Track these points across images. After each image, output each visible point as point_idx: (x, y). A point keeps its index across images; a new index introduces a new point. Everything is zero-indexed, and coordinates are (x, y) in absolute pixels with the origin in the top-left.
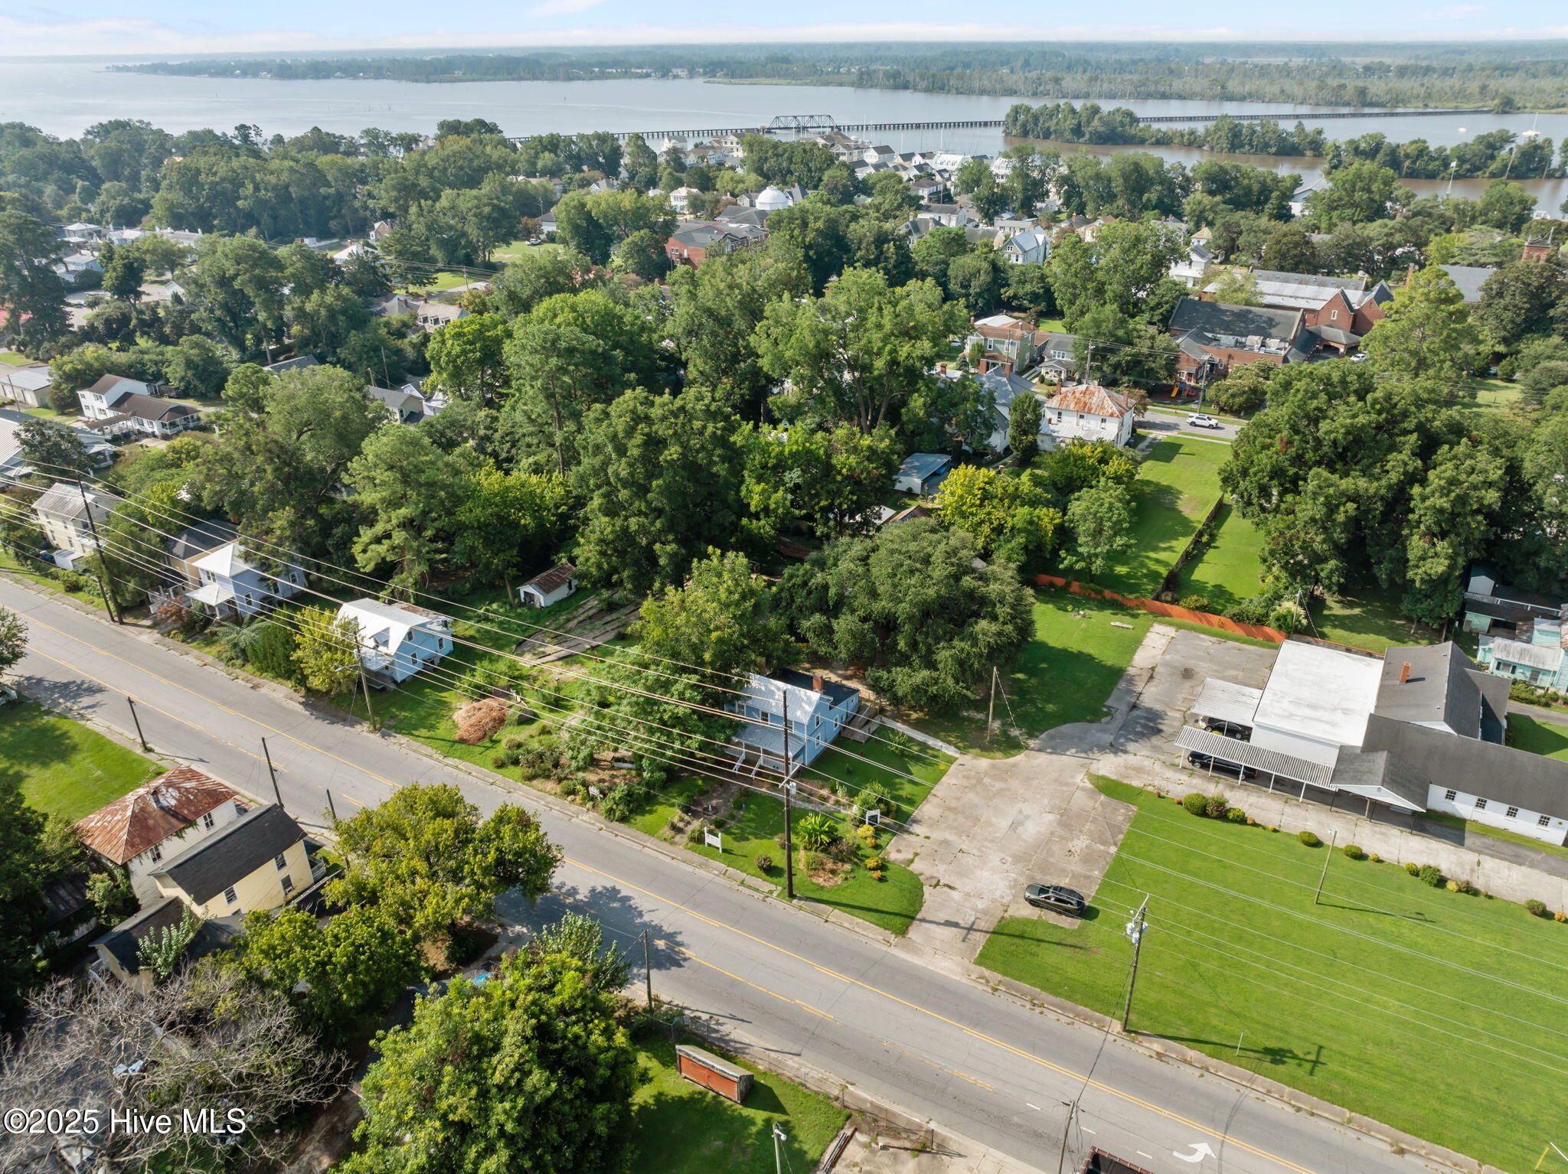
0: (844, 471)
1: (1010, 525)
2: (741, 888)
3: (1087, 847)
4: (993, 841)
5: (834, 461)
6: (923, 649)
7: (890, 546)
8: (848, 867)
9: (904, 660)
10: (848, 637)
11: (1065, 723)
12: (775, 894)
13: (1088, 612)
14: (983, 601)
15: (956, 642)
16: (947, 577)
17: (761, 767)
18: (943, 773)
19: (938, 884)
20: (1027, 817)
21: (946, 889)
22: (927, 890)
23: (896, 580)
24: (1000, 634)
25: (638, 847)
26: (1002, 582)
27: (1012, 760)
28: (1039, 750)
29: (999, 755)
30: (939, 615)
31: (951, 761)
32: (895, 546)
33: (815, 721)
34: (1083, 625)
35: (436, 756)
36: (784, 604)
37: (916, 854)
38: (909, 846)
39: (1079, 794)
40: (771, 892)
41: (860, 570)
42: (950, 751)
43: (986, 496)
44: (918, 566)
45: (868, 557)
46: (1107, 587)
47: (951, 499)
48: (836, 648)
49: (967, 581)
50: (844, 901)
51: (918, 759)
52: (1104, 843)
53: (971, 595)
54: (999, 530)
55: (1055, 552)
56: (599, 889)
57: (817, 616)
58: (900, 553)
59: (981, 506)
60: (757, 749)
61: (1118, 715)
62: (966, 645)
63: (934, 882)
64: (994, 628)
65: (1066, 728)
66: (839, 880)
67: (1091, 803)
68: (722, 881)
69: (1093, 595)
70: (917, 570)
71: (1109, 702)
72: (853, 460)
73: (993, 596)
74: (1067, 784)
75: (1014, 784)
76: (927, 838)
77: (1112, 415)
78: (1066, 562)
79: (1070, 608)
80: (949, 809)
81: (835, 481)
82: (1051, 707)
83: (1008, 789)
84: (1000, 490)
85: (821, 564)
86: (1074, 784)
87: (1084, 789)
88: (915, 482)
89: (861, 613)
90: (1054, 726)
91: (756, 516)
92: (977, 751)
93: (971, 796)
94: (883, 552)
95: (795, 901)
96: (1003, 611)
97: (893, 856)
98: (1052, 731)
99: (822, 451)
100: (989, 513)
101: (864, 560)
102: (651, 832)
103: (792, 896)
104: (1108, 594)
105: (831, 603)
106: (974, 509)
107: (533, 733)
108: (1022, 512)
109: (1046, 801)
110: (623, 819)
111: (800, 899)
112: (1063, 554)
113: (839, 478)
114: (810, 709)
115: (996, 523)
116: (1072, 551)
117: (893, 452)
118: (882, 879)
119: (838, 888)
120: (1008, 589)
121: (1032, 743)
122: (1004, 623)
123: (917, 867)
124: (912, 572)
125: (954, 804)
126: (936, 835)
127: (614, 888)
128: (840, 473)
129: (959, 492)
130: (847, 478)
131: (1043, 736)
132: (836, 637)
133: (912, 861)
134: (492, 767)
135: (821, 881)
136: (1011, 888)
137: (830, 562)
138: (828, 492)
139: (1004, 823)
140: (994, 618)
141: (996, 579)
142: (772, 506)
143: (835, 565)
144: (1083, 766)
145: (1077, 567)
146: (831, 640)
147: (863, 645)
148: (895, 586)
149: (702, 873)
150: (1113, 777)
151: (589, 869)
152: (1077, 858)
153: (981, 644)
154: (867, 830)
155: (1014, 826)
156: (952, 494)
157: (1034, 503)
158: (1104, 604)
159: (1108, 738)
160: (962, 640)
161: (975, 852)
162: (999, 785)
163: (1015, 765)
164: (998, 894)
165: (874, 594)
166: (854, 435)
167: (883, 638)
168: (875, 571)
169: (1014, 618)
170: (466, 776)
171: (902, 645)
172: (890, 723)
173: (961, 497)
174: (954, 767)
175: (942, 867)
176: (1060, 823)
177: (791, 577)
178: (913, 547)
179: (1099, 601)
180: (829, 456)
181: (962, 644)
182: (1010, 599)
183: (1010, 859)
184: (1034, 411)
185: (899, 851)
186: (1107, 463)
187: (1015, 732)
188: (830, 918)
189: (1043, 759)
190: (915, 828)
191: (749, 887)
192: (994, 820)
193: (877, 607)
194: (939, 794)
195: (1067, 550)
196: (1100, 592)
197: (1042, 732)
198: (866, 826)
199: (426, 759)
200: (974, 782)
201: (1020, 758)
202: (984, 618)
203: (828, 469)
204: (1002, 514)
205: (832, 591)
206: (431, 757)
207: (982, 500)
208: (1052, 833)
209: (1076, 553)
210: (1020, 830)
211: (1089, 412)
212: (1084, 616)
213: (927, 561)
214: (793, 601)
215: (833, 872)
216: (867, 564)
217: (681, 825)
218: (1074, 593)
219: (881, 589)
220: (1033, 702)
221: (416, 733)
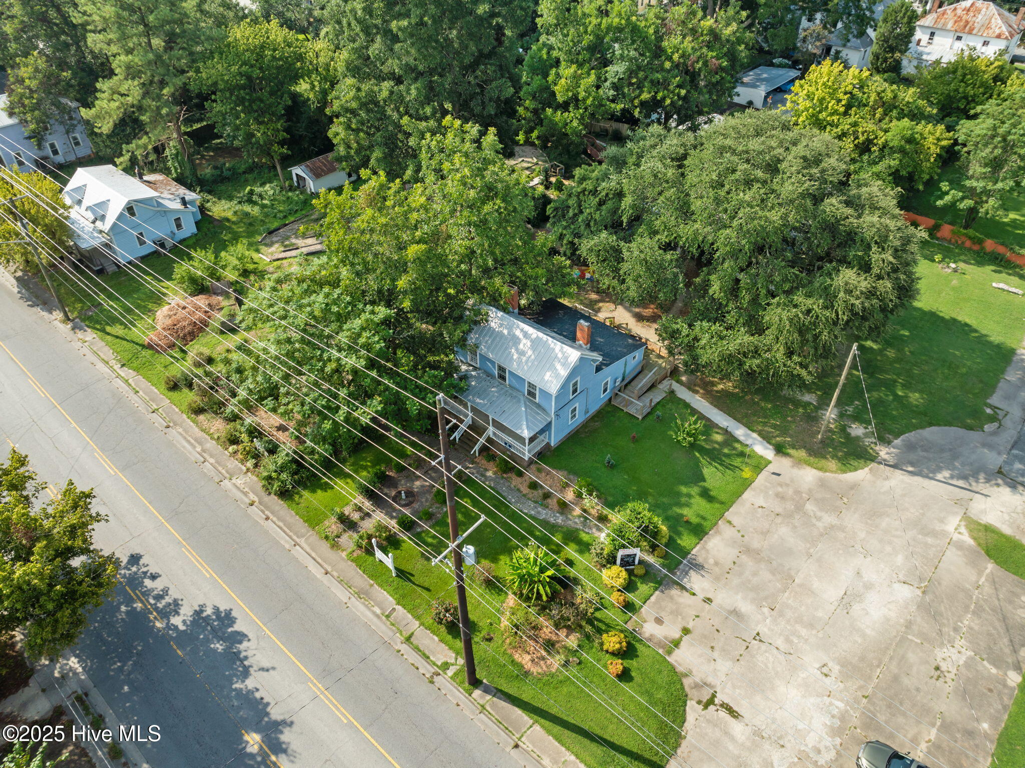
0: (676, 57)
1: (881, 142)
2: (404, 648)
3: (968, 665)
4: (811, 626)
5: (665, 44)
6: (745, 297)
7: (720, 141)
8: (572, 641)
9: (716, 313)
10: (640, 270)
11: (931, 424)
12: (450, 673)
13: (962, 265)
14: (851, 237)
15: (799, 298)
16: (803, 196)
17: (489, 440)
18: (746, 484)
19: (711, 702)
20: (869, 586)
21: (723, 714)
22: (693, 710)
23: (722, 193)
24: (871, 293)
25: (287, 543)
26: (885, 212)
27: (851, 477)
28: (895, 466)
29: (833, 464)
30: (777, 253)
31: (760, 465)
32: (728, 142)
33: (571, 387)
34: (955, 282)
35: (113, 363)
36: (571, 214)
37: (686, 631)
38: (676, 613)
39: (952, 555)
40: (446, 666)
41: (670, 173)
42: (763, 450)
43: (853, 103)
44: (759, 174)
45: (685, 157)
46: (989, 236)
47: (808, 104)
48: (623, 282)
49: (833, 205)
50: (554, 711)
51: (714, 456)
52: (997, 661)
53: (831, 227)
54: (864, 148)
55: (932, 184)
56: (209, 611)
57: (604, 234)
58: (734, 152)
59: (846, 113)
60: (486, 417)
61: (1007, 422)
62: (815, 304)
63: (705, 698)
64: (864, 283)
65: (931, 433)
66: (556, 662)
67: (971, 575)
68: (383, 629)
69: (968, 244)
70: (757, 181)
71: (995, 400)
72: (688, 44)
73: (868, 234)
74: (934, 534)
75: (852, 520)
76: (708, 600)
77: (999, 36)
78: (948, 198)
79: (938, 257)
80: (748, 550)
81: (663, 69)
82: (915, 397)
83: (842, 529)
84: (873, 97)
85: (619, 163)
86: (944, 533)
87: (960, 546)
88: (758, 94)
89: (663, 238)
90: (916, 427)
91: (565, 107)
92: (802, 454)
93: (784, 530)
94: (709, 151)
95: (477, 693)
96: (880, 258)
97: (649, 629)
98: (911, 436)
99: (651, 31)
100: (855, 124)
101: (680, 160)
102: (313, 520)
103: (475, 682)
104: (990, 245)
105: (625, 219)
106: (835, 118)
107: (232, 347)
108: (900, 127)
109: (900, 559)
110: (285, 494)
111: (487, 690)
112: (945, 186)
113: (668, 65)
114: (564, 373)
115: (862, 139)
116: (956, 184)
117: (739, 41)
118: (625, 676)
119: (549, 681)
120: (892, 224)
121: (884, 452)
122: (879, 277)
123: (682, 658)
124: (748, 183)
125: (755, 544)
126: (724, 598)
127: (228, 613)
128: (670, 58)
129: (819, 94)
130: (677, 66)
131: (898, 442)
132: (625, 267)
133: (677, 644)
134: (163, 387)
135: (525, 660)
136: (836, 732)
137: (631, 160)
138: (652, 81)
139: (832, 593)
140: (865, 267)
141: (874, 208)
142: (582, 95)
143: (638, 165)
144: (958, 502)
145: (962, 205)
146: (617, 270)
147: (660, 282)
148: (718, 201)
149: (358, 607)
150: (1007, 530)
151: (207, 572)
152: (949, 687)
153: (839, 306)
154: (614, 576)
155: (847, 600)
156: (809, 96)
157: (916, 116)
158: (983, 258)
159: (995, 459)
160: (809, 295)
161: (780, 642)
162: (828, 519)
163: (854, 486)
164: (812, 740)
165: (685, 212)
166: (694, 13)
167: (690, 276)
168: (691, 178)
169: (895, 270)
170: (131, 395)
171: (715, 288)
172: (683, 393)
173: (822, 100)
174: (764, 474)
175: (724, 666)
176: (921, 606)
177: (583, 179)
178: (755, 144)
179: (978, 253)
180: (660, 39)
181: (809, 302)
182: (895, 241)
183: (836, 668)
184: (909, 23)
185: (659, 621)
186: (1004, 83)
187: (857, 430)
188: (526, 743)
189: (899, 480)
190: (695, 581)
191: (417, 649)
192: (816, 584)
193: (686, 231)
194: (736, 521)
195: (951, 182)
196: (980, 242)
197: (897, 436)
198: (616, 569)
199: (100, 366)
200: (790, 506)
201: (862, 475)
202: (849, 265)
203: (658, 52)
204: (871, 126)
205: (627, 201)
206: (106, 363)
207: (849, 107)
208: (909, 625)
209: (961, 188)
210: (856, 608)
211: (970, 32)
212: (955, 270)
213: (773, 168)
214: (581, 212)
215: (550, 645)
216: (680, 167)
217: (356, 516)
218: (944, 239)
219: (696, 205)
220: (890, 386)
221: (108, 329)
